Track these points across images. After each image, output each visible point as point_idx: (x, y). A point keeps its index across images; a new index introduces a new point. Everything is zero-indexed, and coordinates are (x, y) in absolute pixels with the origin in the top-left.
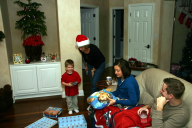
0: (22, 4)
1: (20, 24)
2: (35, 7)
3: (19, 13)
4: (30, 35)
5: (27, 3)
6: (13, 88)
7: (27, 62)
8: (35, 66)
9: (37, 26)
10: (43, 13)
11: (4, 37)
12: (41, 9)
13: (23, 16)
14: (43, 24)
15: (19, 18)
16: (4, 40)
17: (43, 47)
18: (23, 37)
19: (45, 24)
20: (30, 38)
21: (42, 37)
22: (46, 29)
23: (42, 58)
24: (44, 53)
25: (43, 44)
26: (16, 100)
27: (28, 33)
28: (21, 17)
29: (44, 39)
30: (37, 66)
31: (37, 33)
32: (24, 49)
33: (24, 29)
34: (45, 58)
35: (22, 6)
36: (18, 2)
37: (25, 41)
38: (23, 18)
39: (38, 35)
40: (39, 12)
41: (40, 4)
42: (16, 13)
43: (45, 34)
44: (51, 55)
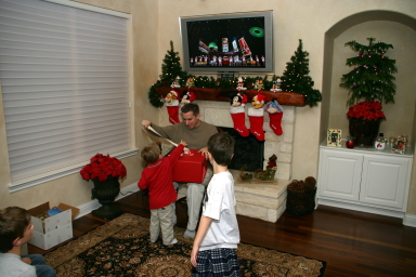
0: (357, 46)
1: (348, 80)
2: (379, 51)
3: (350, 62)
4: (362, 100)
5: (367, 44)
6: (318, 185)
7: (349, 146)
8: (361, 155)
9: (378, 84)
10: (394, 61)
11: (320, 100)
12: (390, 54)
13: (357, 66)
14: (389, 82)
15: (348, 69)
16: (320, 104)
17: (383, 124)
18: (350, 102)
19: (394, 82)
20: (361, 104)
21: (383, 105)
22: (394, 91)
23: (377, 143)
24: (382, 135)
25: (382, 118)
26: (320, 206)
27: (360, 97)
28: (352, 68)
29: (387, 109)
30: (366, 155)
31: (376, 97)
32: (347, 122)
33: (354, 88)
34: (383, 144)
35: (357, 50)
36: (351, 44)
37: (351, 109)
38: (356, 70)
39: (376, 100)
40: (386, 59)
41: (391, 46)
42: (345, 62)
43: (390, 99)
44: (395, 140)
